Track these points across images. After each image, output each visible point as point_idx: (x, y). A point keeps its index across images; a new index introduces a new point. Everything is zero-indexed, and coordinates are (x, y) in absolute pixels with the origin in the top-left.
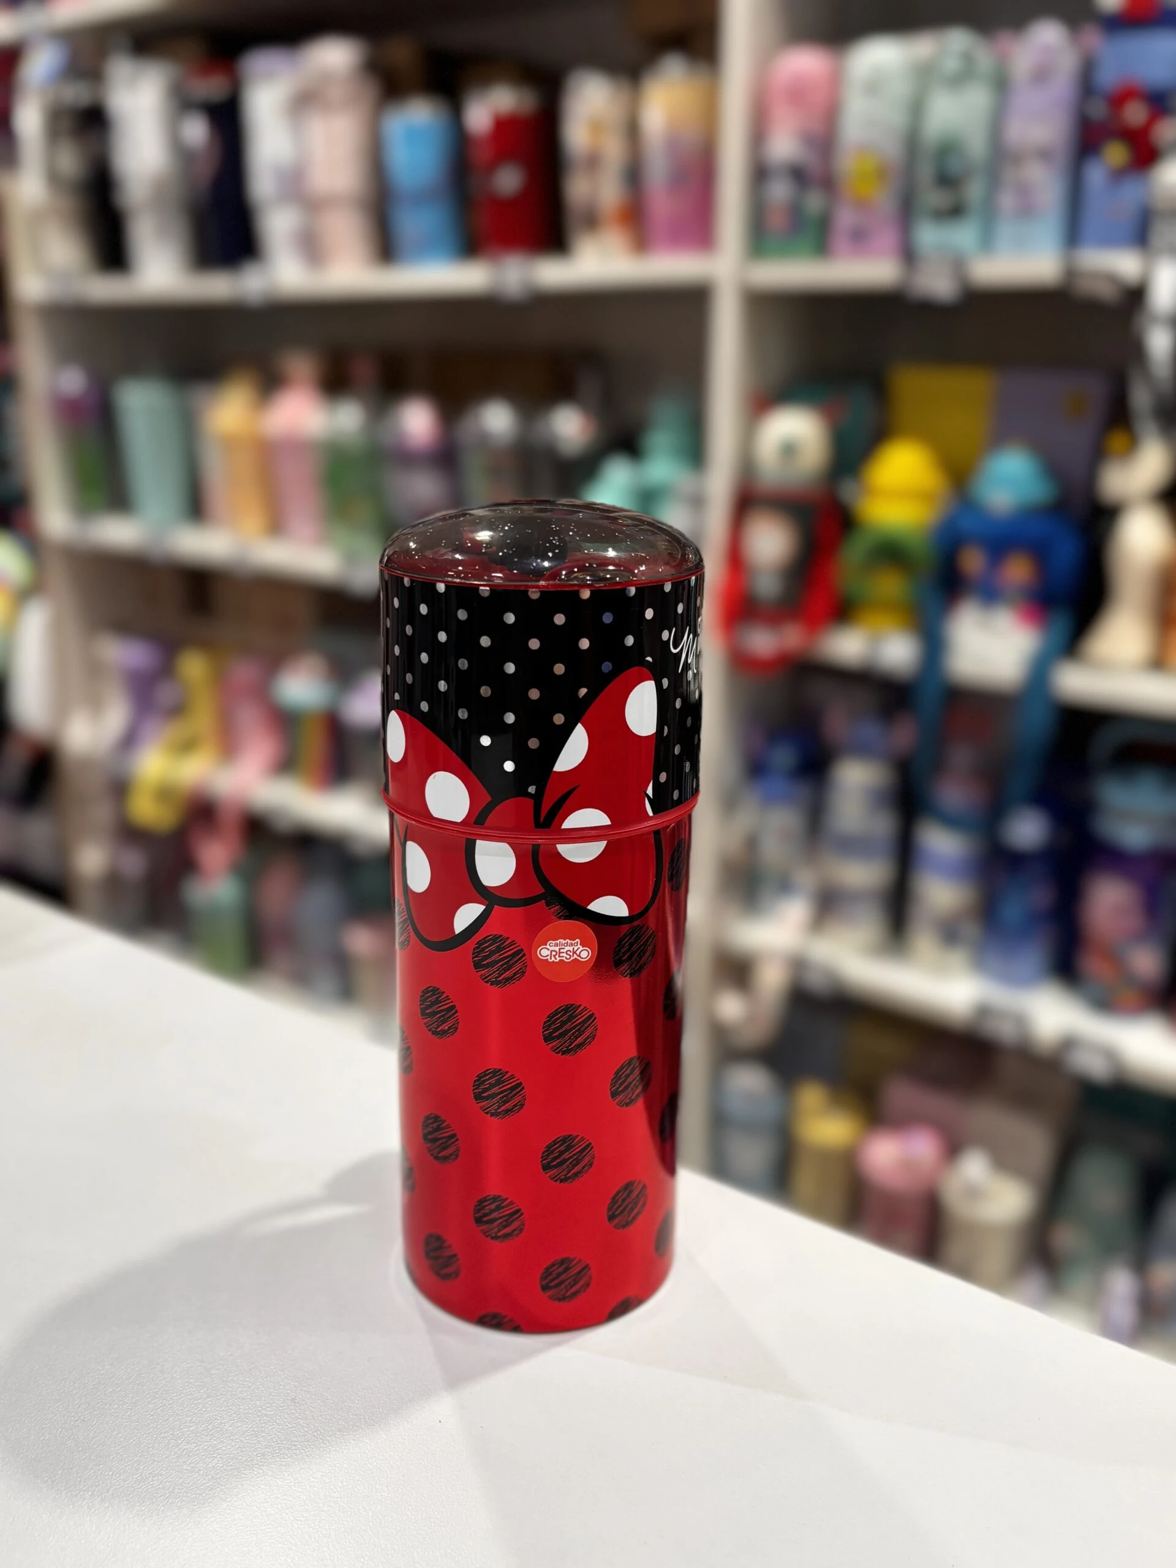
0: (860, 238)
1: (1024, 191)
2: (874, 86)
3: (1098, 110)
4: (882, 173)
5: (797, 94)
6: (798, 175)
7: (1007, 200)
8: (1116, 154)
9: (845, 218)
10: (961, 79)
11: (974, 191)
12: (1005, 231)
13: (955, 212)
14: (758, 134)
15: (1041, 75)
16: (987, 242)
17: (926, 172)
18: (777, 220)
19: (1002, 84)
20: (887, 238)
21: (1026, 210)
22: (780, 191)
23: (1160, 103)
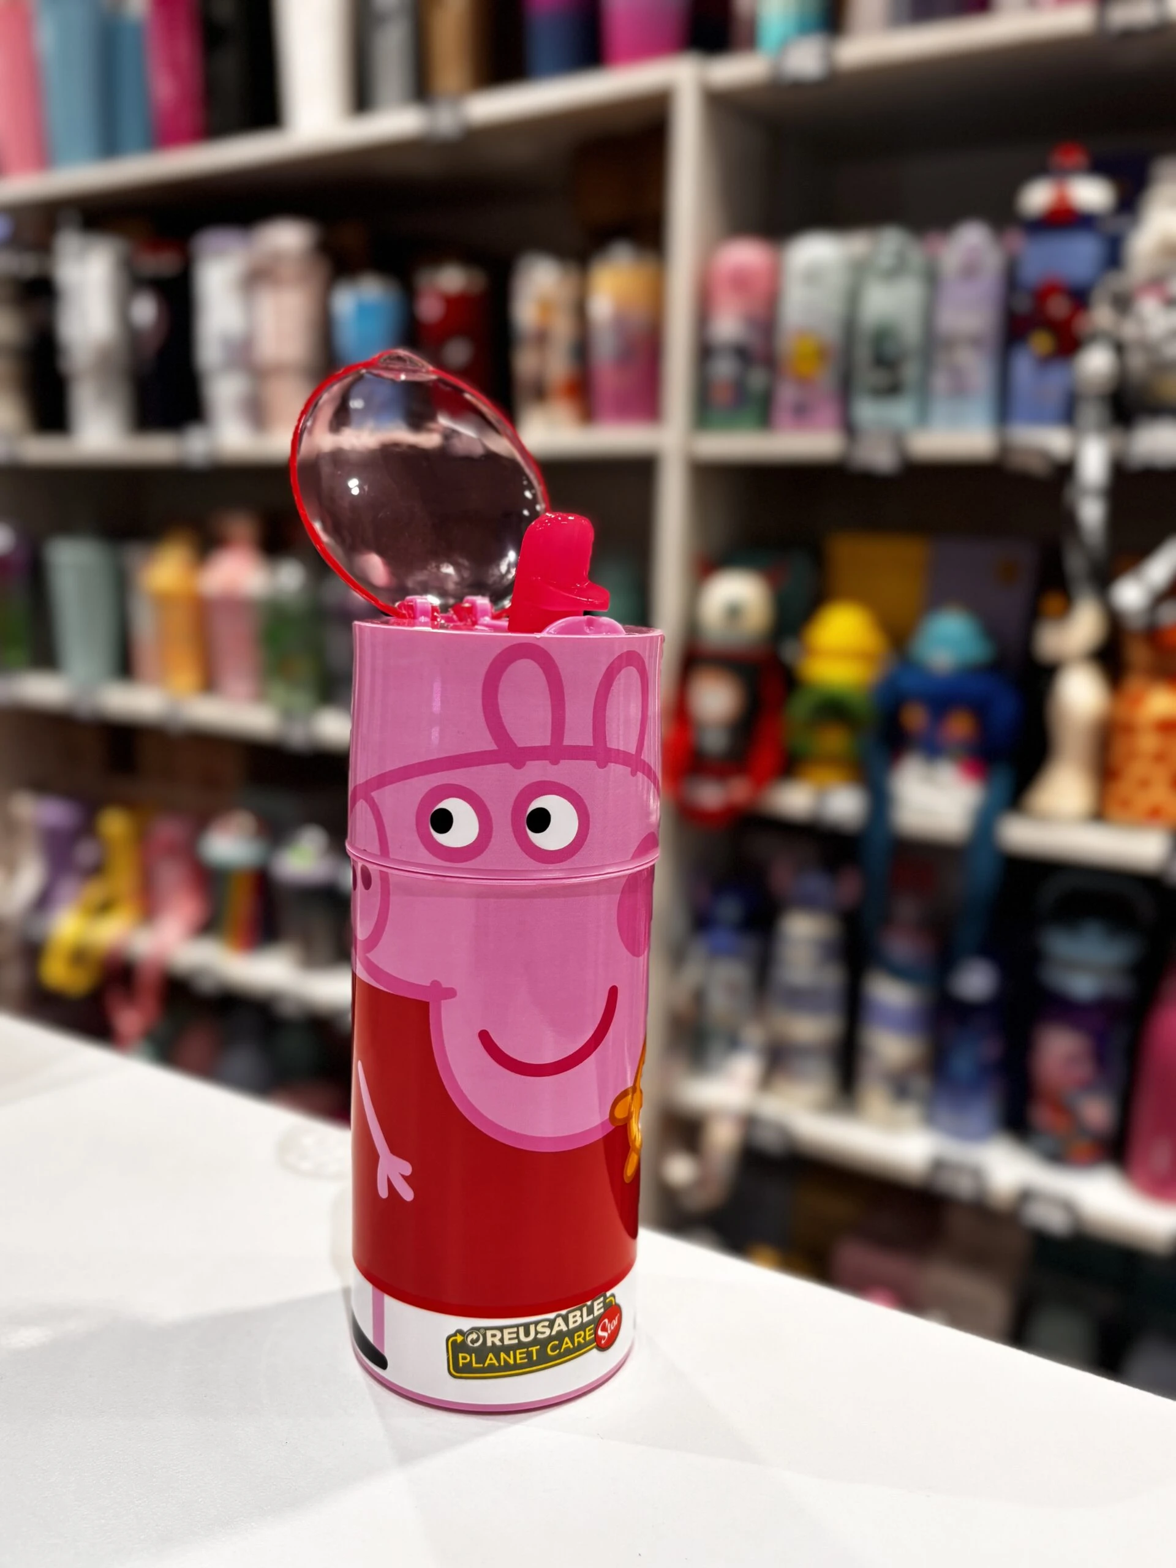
0: (802, 414)
1: (957, 374)
2: (813, 276)
3: (1024, 304)
4: (822, 354)
5: (741, 281)
6: (742, 354)
7: (940, 381)
8: (1041, 342)
9: (787, 394)
10: (895, 272)
11: (910, 372)
12: (940, 409)
13: (892, 390)
14: (703, 317)
16: (923, 417)
18: (722, 394)
19: (932, 279)
20: (828, 412)
21: (960, 390)
22: (724, 369)
23: (1080, 298)
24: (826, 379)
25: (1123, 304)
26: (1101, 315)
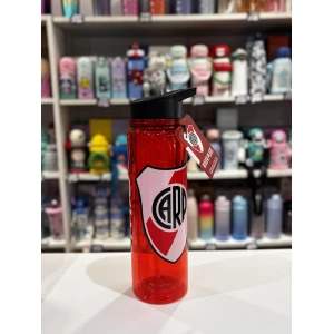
0: (85, 94)
1: (118, 87)
2: (84, 66)
3: (130, 73)
4: (88, 82)
7: (115, 88)
8: (135, 81)
9: (81, 91)
11: (108, 86)
16: (112, 97)
17: (97, 83)
19: (110, 67)
20: (91, 95)
21: (119, 91)
22: (66, 85)
24: (90, 88)
26: (146, 77)
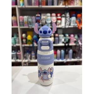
0: (26, 25)
2: (25, 18)
4: (27, 22)
5: (21, 18)
6: (22, 22)
8: (38, 22)
10: (30, 18)
12: (33, 25)
13: (31, 24)
14: (19, 20)
15: (34, 19)
17: (29, 22)
18: (21, 25)
23: (39, 20)
25: (41, 20)
